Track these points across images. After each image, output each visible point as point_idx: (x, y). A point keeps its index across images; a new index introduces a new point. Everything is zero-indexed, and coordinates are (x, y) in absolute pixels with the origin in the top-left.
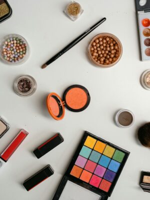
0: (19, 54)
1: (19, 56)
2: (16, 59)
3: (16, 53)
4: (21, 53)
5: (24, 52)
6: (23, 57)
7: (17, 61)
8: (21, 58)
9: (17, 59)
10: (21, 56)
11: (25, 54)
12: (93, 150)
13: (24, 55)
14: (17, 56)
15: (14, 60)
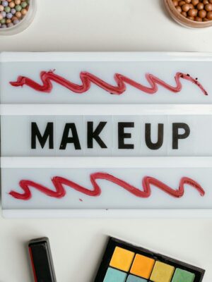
0: (14, 11)
1: (14, 15)
2: (9, 21)
3: (8, 10)
4: (19, 8)
5: (25, 5)
6: (23, 15)
7: (11, 24)
8: (21, 18)
9: (12, 22)
10: (19, 15)
11: (27, 8)
12: (128, 273)
13: (25, 11)
14: (10, 16)
15: (6, 24)
